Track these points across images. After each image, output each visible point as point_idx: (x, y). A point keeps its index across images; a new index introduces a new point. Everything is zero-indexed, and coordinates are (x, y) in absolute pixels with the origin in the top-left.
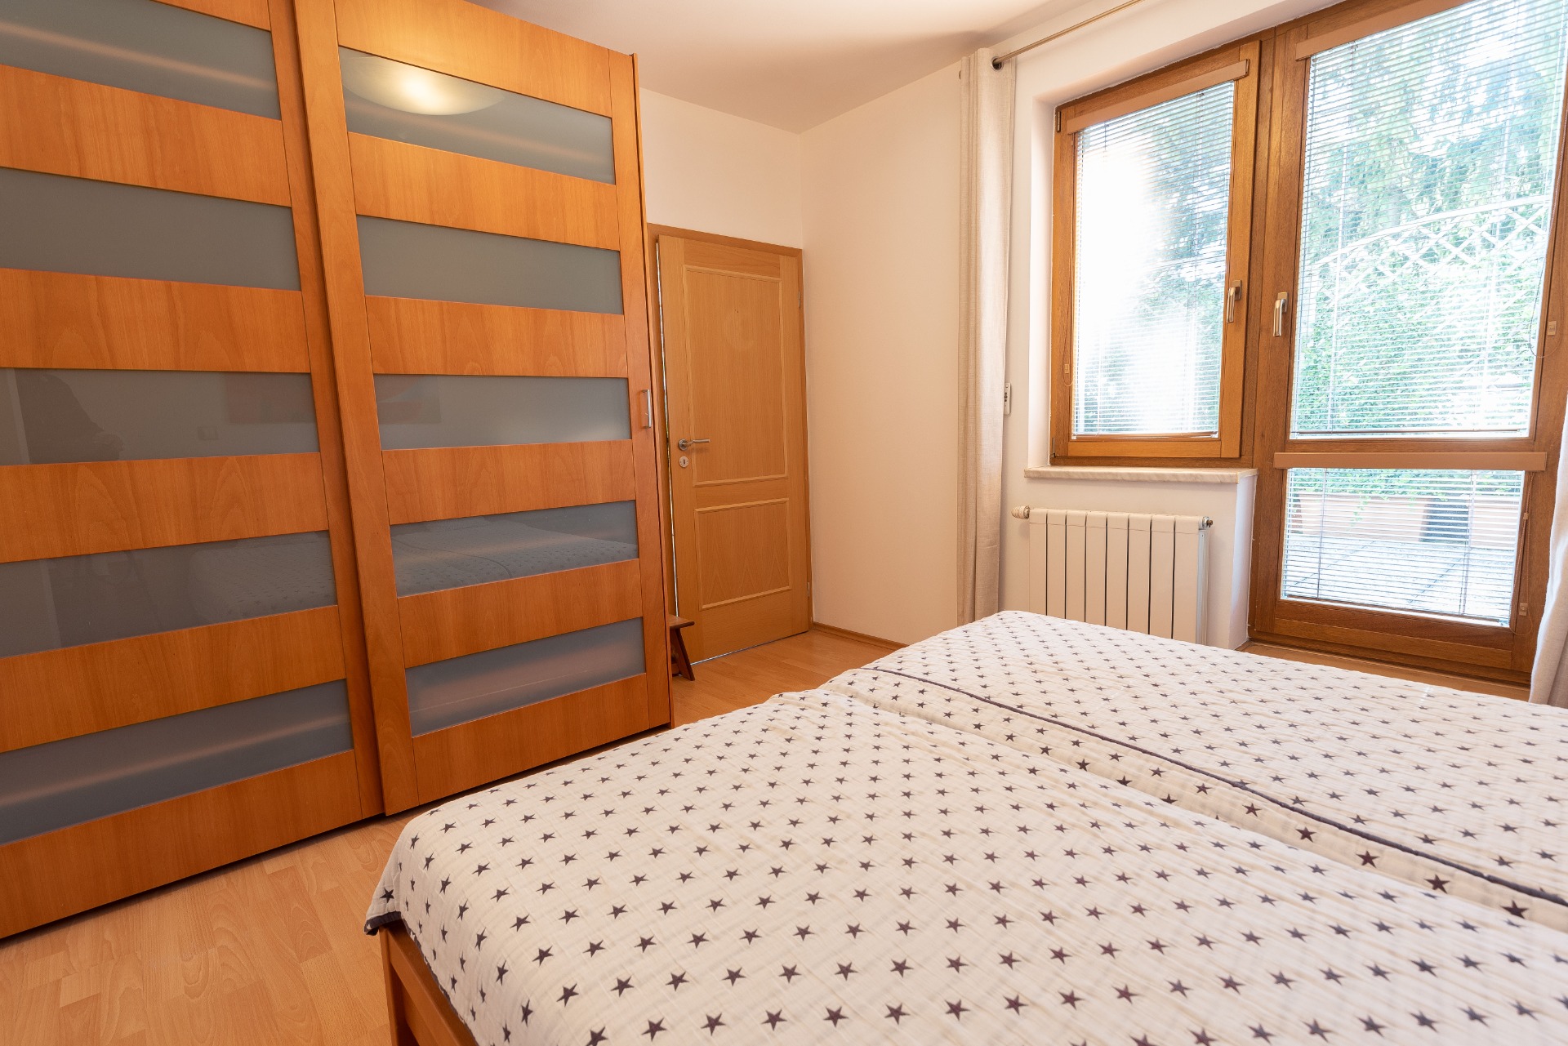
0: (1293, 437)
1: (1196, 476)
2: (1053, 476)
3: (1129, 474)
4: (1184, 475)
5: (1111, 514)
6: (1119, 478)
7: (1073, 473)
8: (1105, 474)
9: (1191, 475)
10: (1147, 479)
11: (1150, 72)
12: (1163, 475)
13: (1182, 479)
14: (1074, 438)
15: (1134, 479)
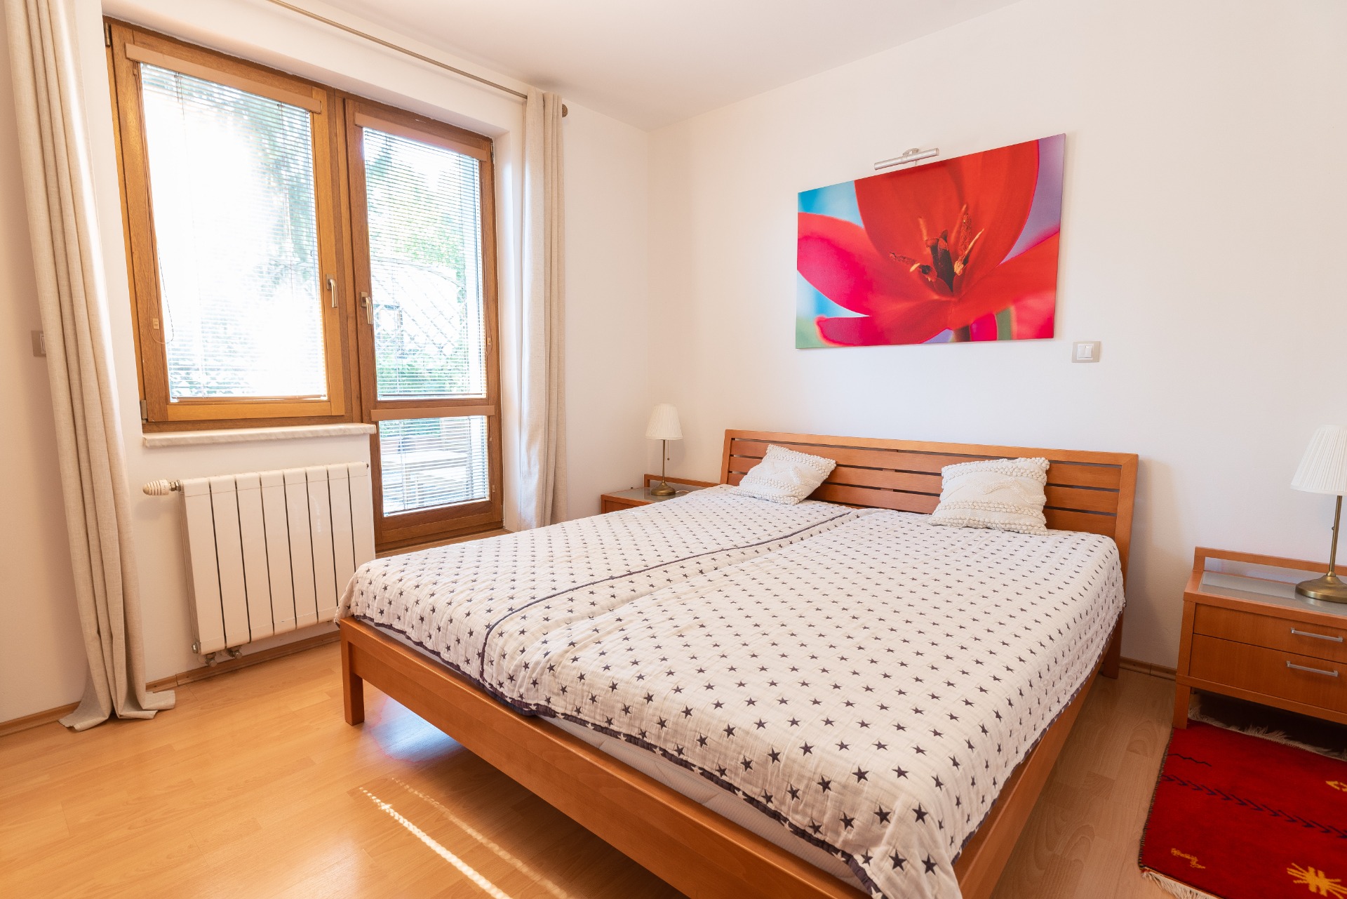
0: (380, 398)
1: (344, 430)
2: (191, 442)
3: (283, 433)
4: (335, 430)
5: (264, 474)
6: (273, 438)
7: (219, 437)
8: (258, 435)
9: (341, 430)
10: (302, 436)
11: (225, 53)
12: (316, 431)
13: (334, 434)
14: (172, 401)
15: (290, 437)
